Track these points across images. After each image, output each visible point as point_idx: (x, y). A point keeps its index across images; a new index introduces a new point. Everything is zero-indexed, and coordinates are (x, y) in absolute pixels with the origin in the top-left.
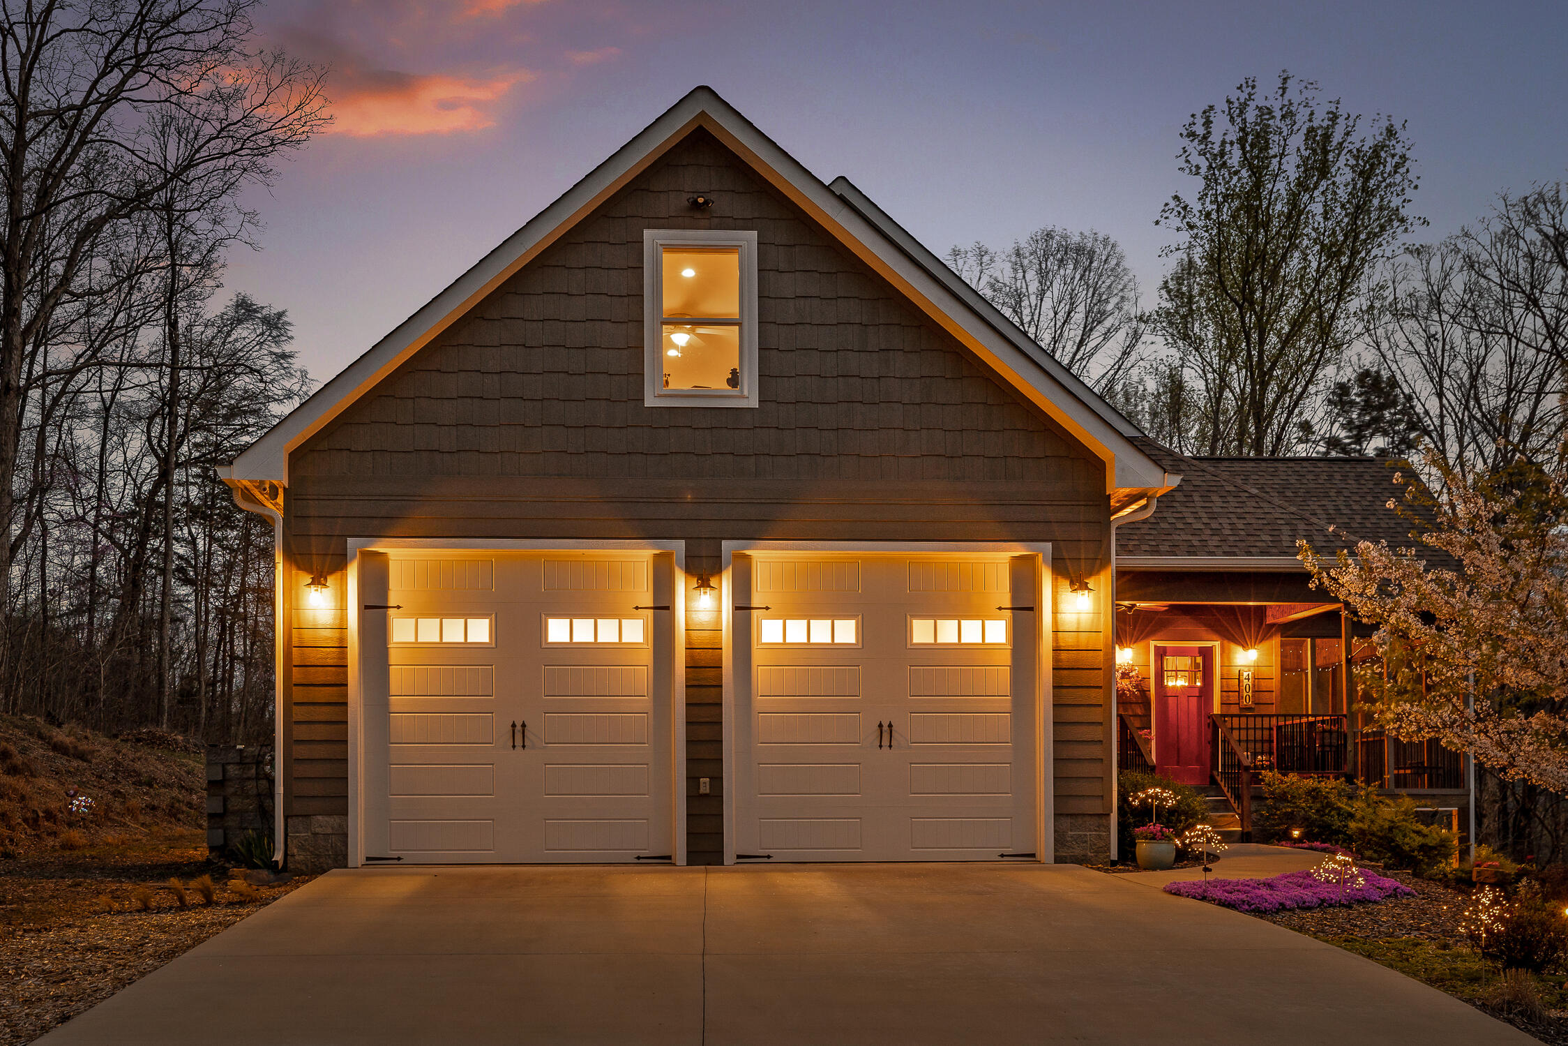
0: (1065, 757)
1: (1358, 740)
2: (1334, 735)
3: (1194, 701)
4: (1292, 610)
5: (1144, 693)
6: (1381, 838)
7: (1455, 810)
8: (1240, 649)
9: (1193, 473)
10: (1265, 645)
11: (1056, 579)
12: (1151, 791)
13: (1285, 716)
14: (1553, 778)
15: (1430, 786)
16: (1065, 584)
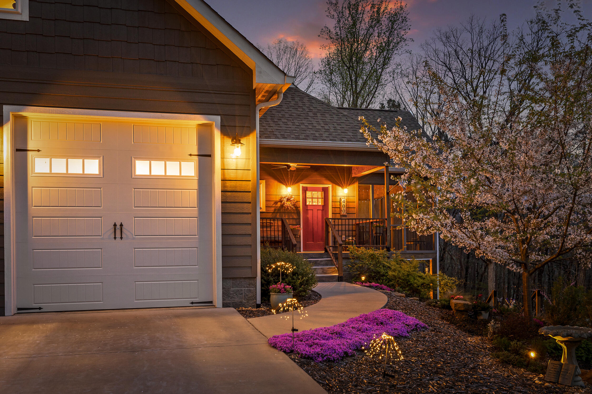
0: (229, 244)
1: (392, 229)
2: (381, 228)
3: (320, 212)
4: (363, 170)
5: (297, 208)
6: (403, 280)
7: (431, 259)
8: (340, 188)
9: (318, 104)
10: (351, 187)
11: (223, 138)
12: (278, 264)
13: (359, 219)
14: (499, 256)
15: (421, 249)
16: (228, 141)
